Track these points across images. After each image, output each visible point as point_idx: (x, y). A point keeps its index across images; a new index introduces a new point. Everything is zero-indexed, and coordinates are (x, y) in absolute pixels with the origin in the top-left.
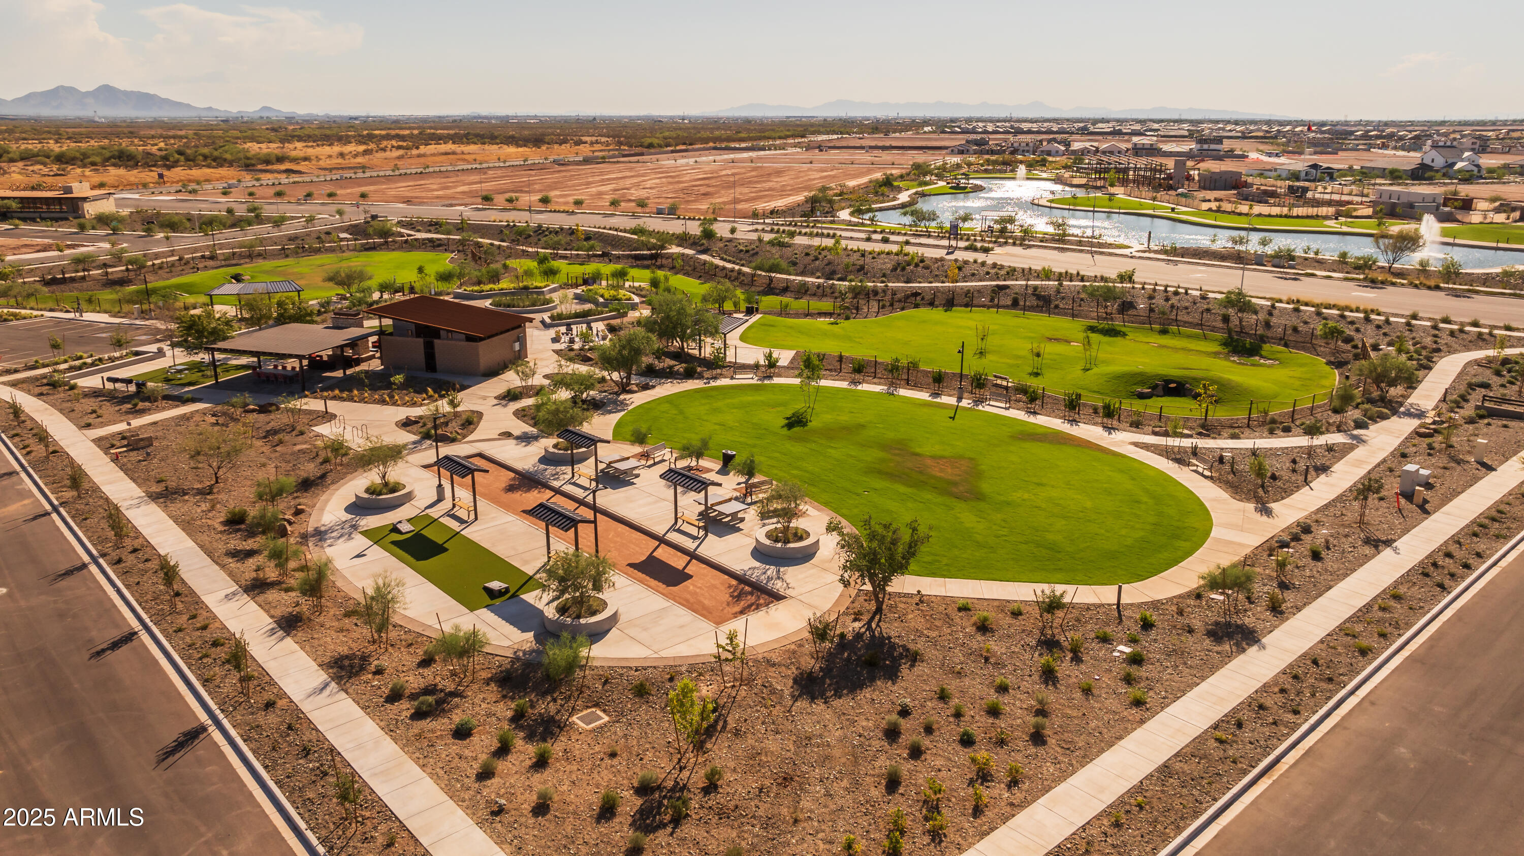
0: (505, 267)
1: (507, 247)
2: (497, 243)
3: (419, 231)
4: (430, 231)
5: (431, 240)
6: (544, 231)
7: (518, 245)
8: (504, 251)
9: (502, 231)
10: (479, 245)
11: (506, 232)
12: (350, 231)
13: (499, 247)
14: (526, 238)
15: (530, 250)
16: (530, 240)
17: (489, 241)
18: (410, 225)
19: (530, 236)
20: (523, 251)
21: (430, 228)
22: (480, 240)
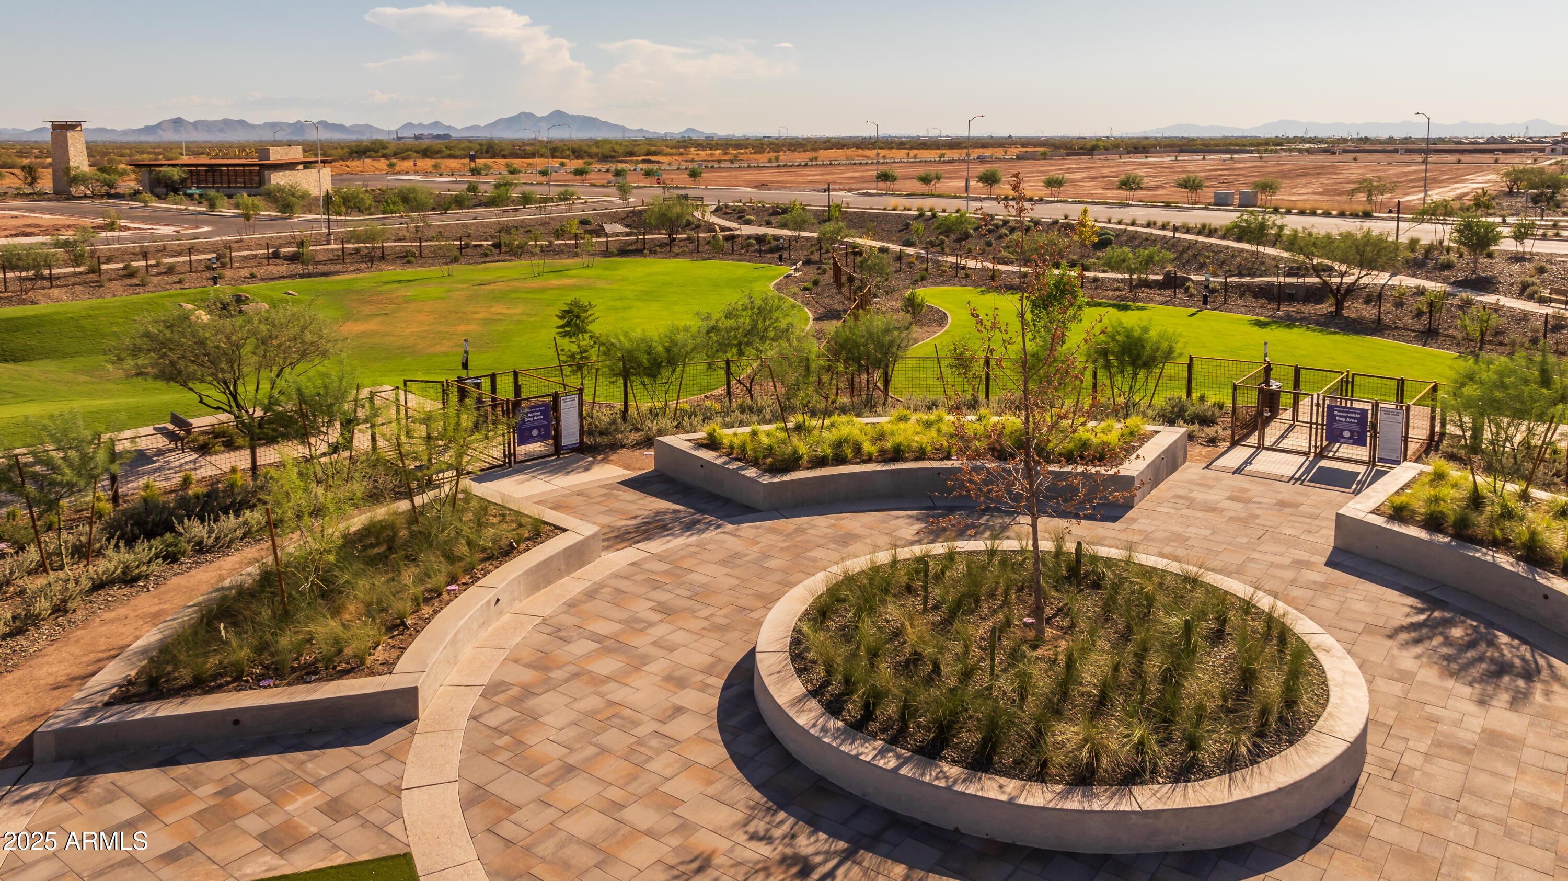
0: (912, 306)
1: (918, 257)
2: (894, 247)
3: (748, 222)
4: (768, 224)
5: (760, 239)
6: (997, 226)
7: (942, 252)
8: (910, 265)
9: (907, 226)
10: (856, 251)
11: (915, 225)
12: (627, 222)
13: (900, 257)
14: (959, 240)
15: (971, 264)
16: (969, 244)
17: (879, 244)
18: (739, 214)
19: (967, 236)
20: (957, 267)
21: (772, 219)
22: (859, 241)
